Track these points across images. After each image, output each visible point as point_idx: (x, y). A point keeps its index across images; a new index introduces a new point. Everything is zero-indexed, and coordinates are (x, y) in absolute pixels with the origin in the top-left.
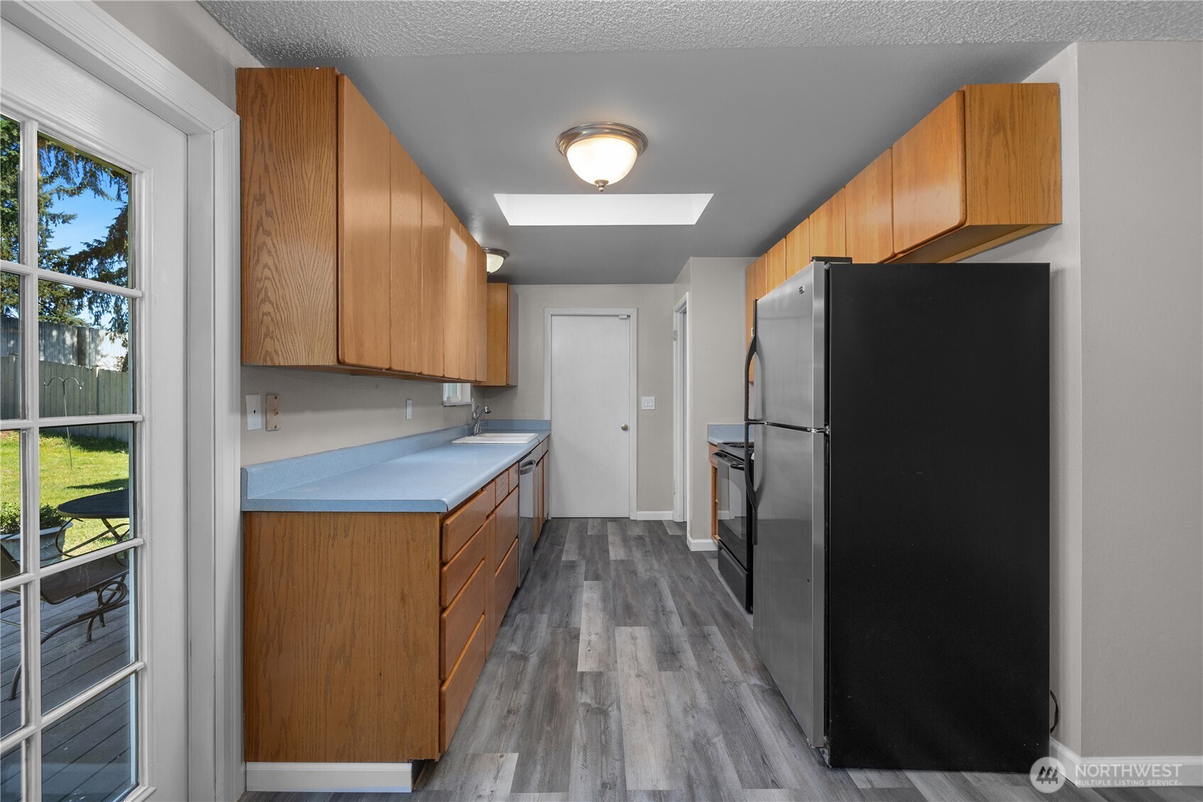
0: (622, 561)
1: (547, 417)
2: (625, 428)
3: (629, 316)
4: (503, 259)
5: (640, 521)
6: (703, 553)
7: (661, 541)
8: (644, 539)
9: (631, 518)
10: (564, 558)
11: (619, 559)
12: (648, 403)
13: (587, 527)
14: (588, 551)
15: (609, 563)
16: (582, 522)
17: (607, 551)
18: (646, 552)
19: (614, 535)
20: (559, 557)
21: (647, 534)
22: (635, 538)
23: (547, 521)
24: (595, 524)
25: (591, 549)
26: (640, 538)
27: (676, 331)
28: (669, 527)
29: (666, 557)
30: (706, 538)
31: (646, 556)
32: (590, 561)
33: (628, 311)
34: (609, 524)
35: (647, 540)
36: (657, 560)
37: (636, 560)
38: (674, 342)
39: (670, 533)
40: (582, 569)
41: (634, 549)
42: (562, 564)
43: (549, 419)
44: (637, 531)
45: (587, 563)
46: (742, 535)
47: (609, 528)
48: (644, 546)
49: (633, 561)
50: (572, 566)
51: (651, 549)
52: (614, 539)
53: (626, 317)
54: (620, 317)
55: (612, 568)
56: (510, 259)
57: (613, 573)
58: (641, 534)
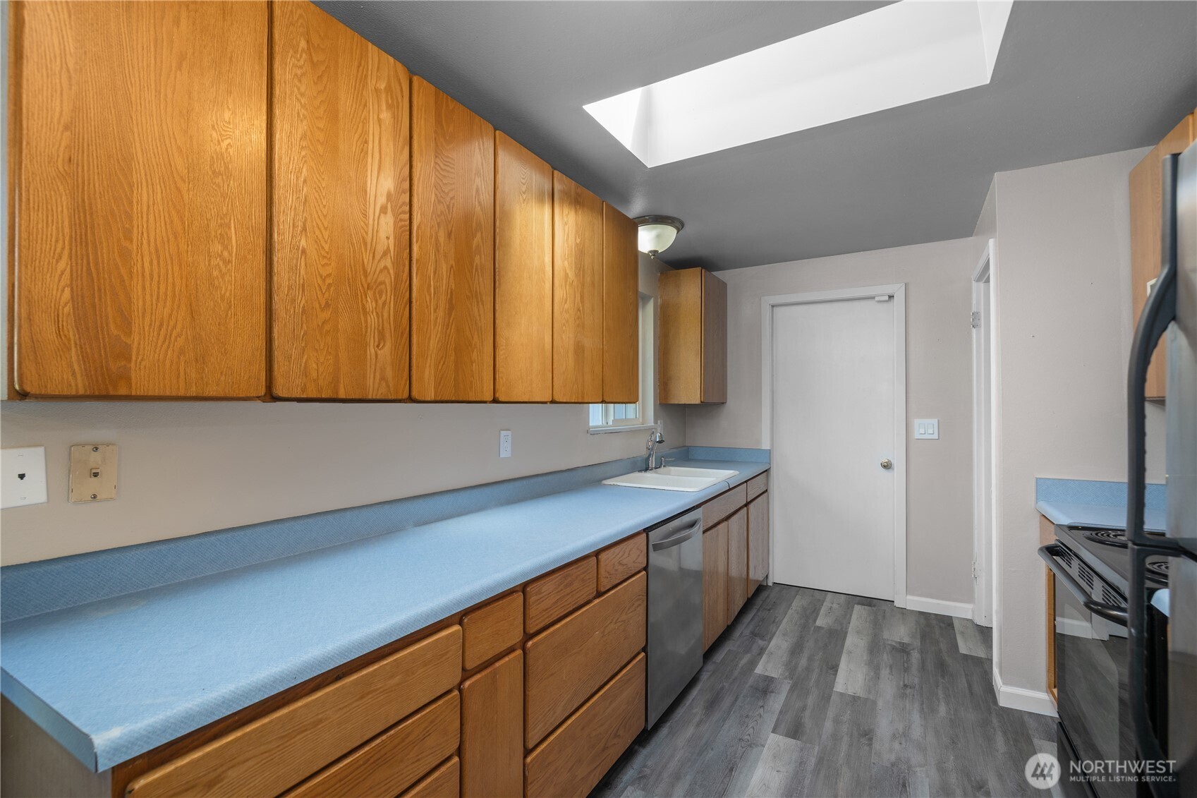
0: (855, 699)
1: (766, 445)
2: (887, 466)
3: (891, 297)
4: (676, 231)
5: (912, 611)
6: (1026, 718)
7: (942, 666)
8: (908, 654)
9: (897, 604)
10: (759, 670)
11: (850, 692)
12: (926, 428)
13: (820, 609)
14: (803, 662)
15: (830, 697)
16: (817, 596)
17: (834, 668)
18: (905, 686)
19: (858, 632)
20: (753, 664)
21: (917, 643)
22: (894, 648)
23: (761, 588)
24: (835, 606)
25: (810, 659)
26: (903, 649)
27: (978, 313)
28: (962, 633)
29: (942, 709)
30: (1034, 687)
31: (903, 696)
32: (799, 687)
33: (889, 289)
34: (857, 608)
35: (915, 656)
36: (922, 711)
37: (880, 704)
38: (974, 331)
39: (963, 649)
40: (777, 702)
41: (885, 673)
42: (751, 681)
43: (769, 448)
44: (900, 633)
45: (792, 690)
46: (1122, 685)
47: (854, 616)
48: (906, 670)
49: (874, 703)
50: (765, 688)
51: (916, 681)
52: (855, 642)
53: (887, 298)
54: (877, 299)
55: (831, 712)
56: (688, 229)
57: (828, 725)
58: (906, 640)
